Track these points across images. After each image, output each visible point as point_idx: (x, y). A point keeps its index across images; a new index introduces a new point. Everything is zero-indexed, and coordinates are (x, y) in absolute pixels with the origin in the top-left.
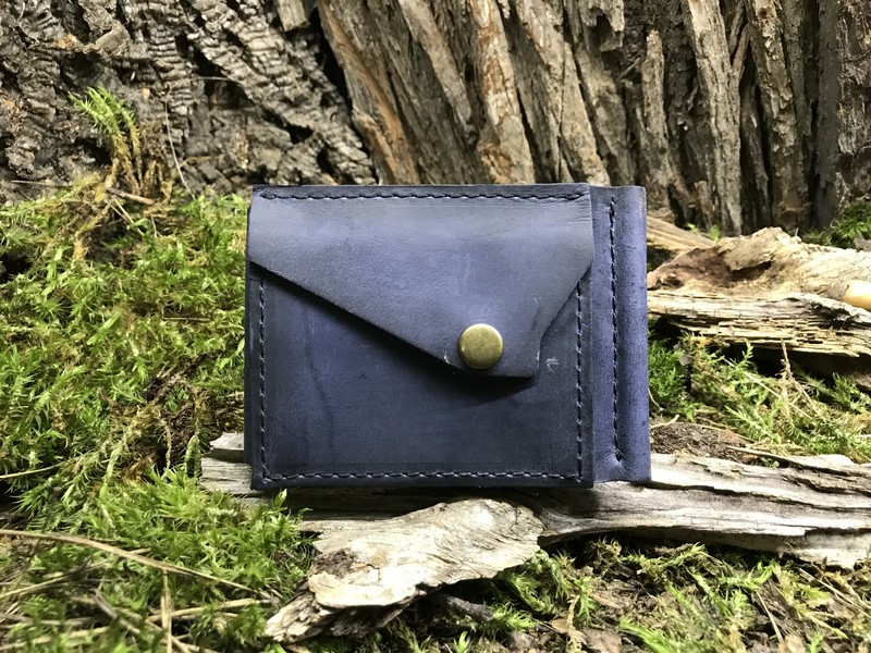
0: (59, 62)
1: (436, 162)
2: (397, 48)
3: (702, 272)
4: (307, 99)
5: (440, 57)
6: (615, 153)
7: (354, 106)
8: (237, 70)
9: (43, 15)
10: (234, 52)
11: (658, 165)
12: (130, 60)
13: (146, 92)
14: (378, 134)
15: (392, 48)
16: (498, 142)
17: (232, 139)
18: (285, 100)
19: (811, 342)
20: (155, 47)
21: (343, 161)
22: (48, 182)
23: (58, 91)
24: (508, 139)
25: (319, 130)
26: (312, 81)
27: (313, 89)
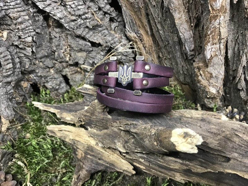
2: (154, 3)
5: (180, 17)
7: (126, 27)
8: (58, 13)
13: (5, 34)
15: (151, 3)
18: (87, 27)
21: (119, 55)
24: (213, 66)
25: (106, 43)
26: (104, 12)
27: (105, 15)
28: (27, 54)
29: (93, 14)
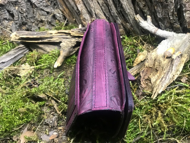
7: (59, 6)
8: (34, 1)
11: (117, 19)
12: (13, 2)
13: (17, 7)
14: (64, 12)
17: (37, 14)
18: (44, 6)
21: (58, 17)
25: (51, 11)
27: (51, 3)
28: (24, 16)
29: (47, 2)
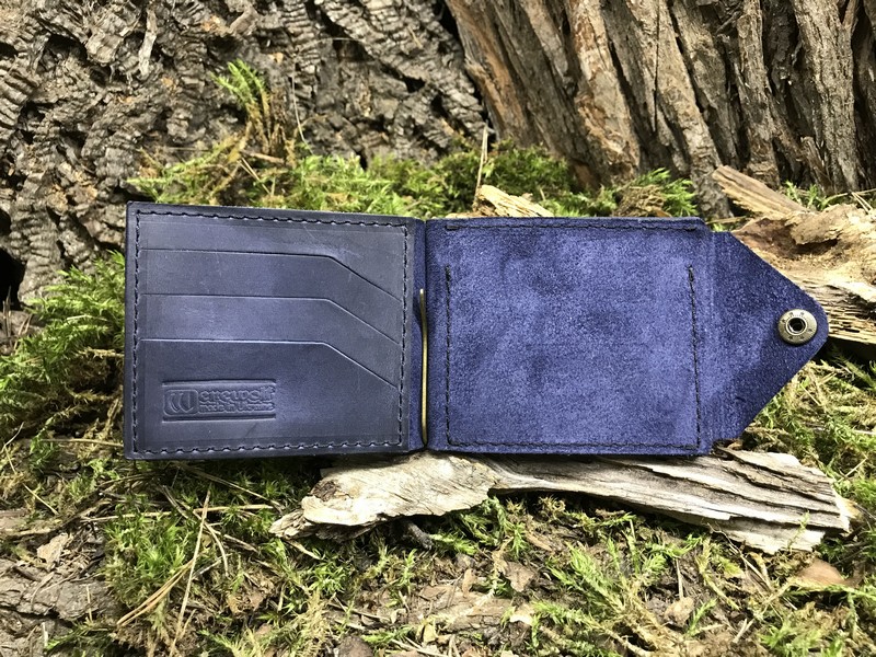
0: (205, 43)
1: (542, 108)
2: (501, 2)
3: (769, 242)
4: (422, 51)
5: (536, 14)
6: (715, 106)
7: (467, 55)
8: (358, 29)
9: (191, 4)
10: (355, 12)
12: (267, 31)
13: (280, 56)
15: (496, 3)
16: (592, 96)
17: (357, 90)
18: (401, 54)
19: (847, 330)
20: (287, 14)
21: (455, 107)
22: (199, 142)
23: (206, 66)
24: (601, 93)
25: (432, 80)
26: (429, 32)
27: (430, 39)
28: (304, 96)
29: (412, 35)
